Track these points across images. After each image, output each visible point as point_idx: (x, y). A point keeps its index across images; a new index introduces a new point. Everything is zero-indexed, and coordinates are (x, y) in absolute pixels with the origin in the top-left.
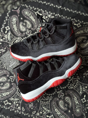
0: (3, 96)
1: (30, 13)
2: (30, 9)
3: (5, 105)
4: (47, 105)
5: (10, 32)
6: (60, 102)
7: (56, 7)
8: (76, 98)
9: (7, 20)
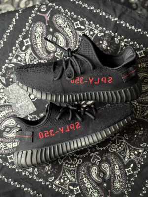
0: (7, 148)
1: (66, 22)
2: (67, 16)
3: (10, 161)
4: (72, 170)
5: (30, 48)
6: (92, 169)
7: (109, 18)
8: (118, 166)
9: (28, 29)
